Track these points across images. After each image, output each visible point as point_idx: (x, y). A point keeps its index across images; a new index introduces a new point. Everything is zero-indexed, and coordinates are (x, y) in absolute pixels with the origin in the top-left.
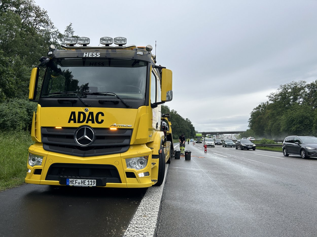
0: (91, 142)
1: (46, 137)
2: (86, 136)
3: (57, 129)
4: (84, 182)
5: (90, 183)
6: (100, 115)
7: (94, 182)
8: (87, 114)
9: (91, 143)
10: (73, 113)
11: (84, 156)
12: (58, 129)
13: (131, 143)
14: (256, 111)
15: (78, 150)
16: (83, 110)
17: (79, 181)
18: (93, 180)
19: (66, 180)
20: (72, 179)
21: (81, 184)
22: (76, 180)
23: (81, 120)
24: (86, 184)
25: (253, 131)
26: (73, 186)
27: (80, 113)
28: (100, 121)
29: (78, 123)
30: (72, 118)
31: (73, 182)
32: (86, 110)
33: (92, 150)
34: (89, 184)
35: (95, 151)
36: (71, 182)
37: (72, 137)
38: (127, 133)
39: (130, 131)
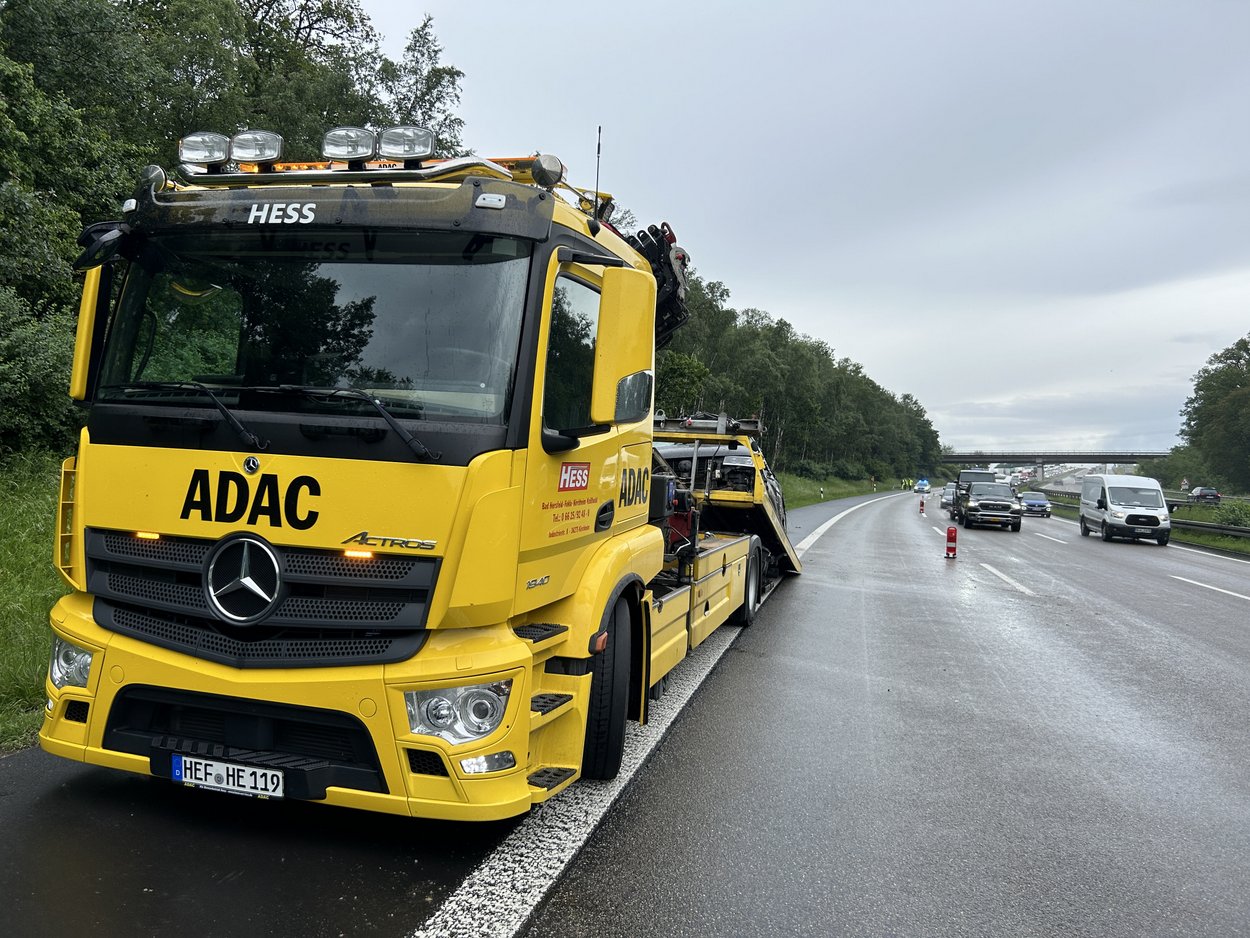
0: (269, 607)
1: (106, 571)
2: (249, 582)
3: (142, 539)
4: (239, 776)
5: (260, 782)
6: (304, 490)
7: (275, 779)
8: (253, 482)
9: (267, 609)
10: (201, 477)
11: (240, 665)
12: (146, 540)
13: (432, 624)
14: (1221, 365)
15: (220, 636)
16: (239, 464)
17: (219, 768)
18: (270, 773)
19: (171, 762)
20: (194, 760)
21: (228, 783)
22: (206, 765)
23: (230, 508)
24: (244, 786)
25: (1199, 454)
26: (197, 786)
27: (225, 477)
28: (302, 515)
29: (216, 520)
30: (197, 498)
31: (196, 769)
32: (252, 468)
33: (272, 642)
34: (255, 788)
35: (285, 644)
36: (188, 772)
37: (195, 580)
38: (414, 578)
39: (430, 566)
